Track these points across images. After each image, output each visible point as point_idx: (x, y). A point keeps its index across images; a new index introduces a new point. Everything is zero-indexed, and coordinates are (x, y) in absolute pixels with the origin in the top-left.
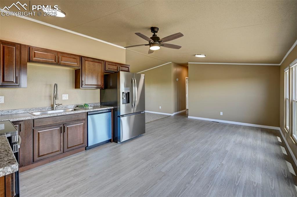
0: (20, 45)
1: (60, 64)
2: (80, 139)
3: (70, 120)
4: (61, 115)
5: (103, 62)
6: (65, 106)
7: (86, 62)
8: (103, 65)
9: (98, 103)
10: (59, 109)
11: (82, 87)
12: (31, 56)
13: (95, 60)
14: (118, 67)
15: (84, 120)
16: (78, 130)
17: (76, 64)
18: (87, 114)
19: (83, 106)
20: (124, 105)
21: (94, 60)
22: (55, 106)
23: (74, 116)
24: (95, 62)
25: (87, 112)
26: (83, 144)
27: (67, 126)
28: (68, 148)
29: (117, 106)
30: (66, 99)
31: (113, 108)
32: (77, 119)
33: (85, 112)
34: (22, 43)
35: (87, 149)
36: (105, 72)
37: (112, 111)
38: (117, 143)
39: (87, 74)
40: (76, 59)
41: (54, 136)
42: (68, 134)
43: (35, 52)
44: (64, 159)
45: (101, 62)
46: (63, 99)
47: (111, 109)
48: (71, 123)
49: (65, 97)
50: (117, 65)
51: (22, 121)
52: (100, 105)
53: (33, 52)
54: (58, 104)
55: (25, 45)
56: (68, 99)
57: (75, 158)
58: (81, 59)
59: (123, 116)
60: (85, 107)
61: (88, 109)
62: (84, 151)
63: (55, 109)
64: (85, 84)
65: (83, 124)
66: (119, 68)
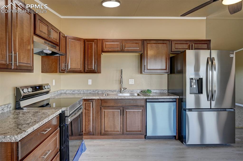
0: (97, 39)
1: (124, 51)
2: (138, 126)
3: (129, 105)
4: (121, 98)
5: (168, 42)
6: (131, 91)
7: (149, 45)
8: (168, 45)
9: (165, 90)
10: (126, 93)
11: (144, 72)
12: (103, 48)
13: (159, 41)
14: (190, 46)
15: (143, 106)
16: (137, 116)
17: (139, 49)
18: (146, 101)
19: (146, 91)
20: (193, 95)
21: (157, 41)
22: (122, 89)
23: (132, 101)
24: (159, 44)
25: (146, 99)
26: (141, 131)
27: (127, 110)
28: (127, 131)
29: (182, 95)
30: (132, 84)
31: (178, 97)
32: (135, 105)
33: (144, 99)
34: (98, 38)
35: (146, 138)
36: (171, 54)
37: (178, 101)
38: (182, 144)
39: (149, 58)
40: (138, 43)
41: (115, 116)
42: (127, 118)
43: (106, 44)
44: (124, 141)
45: (165, 42)
46: (130, 84)
47: (176, 99)
48: (130, 108)
49: (131, 82)
50: (188, 42)
51: (94, 99)
52: (167, 92)
53: (105, 44)
54: (125, 88)
55: (100, 39)
56: (134, 84)
57: (132, 144)
58: (143, 43)
59: (190, 110)
60: (147, 93)
61: (150, 96)
62: (143, 139)
63: (122, 93)
64: (147, 69)
65: (141, 110)
66: (192, 46)
